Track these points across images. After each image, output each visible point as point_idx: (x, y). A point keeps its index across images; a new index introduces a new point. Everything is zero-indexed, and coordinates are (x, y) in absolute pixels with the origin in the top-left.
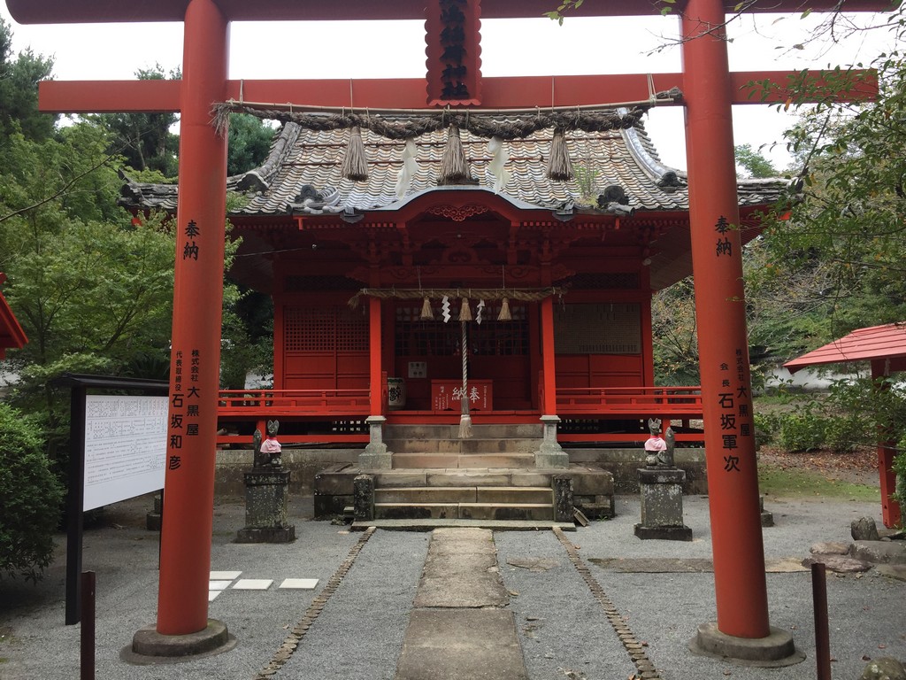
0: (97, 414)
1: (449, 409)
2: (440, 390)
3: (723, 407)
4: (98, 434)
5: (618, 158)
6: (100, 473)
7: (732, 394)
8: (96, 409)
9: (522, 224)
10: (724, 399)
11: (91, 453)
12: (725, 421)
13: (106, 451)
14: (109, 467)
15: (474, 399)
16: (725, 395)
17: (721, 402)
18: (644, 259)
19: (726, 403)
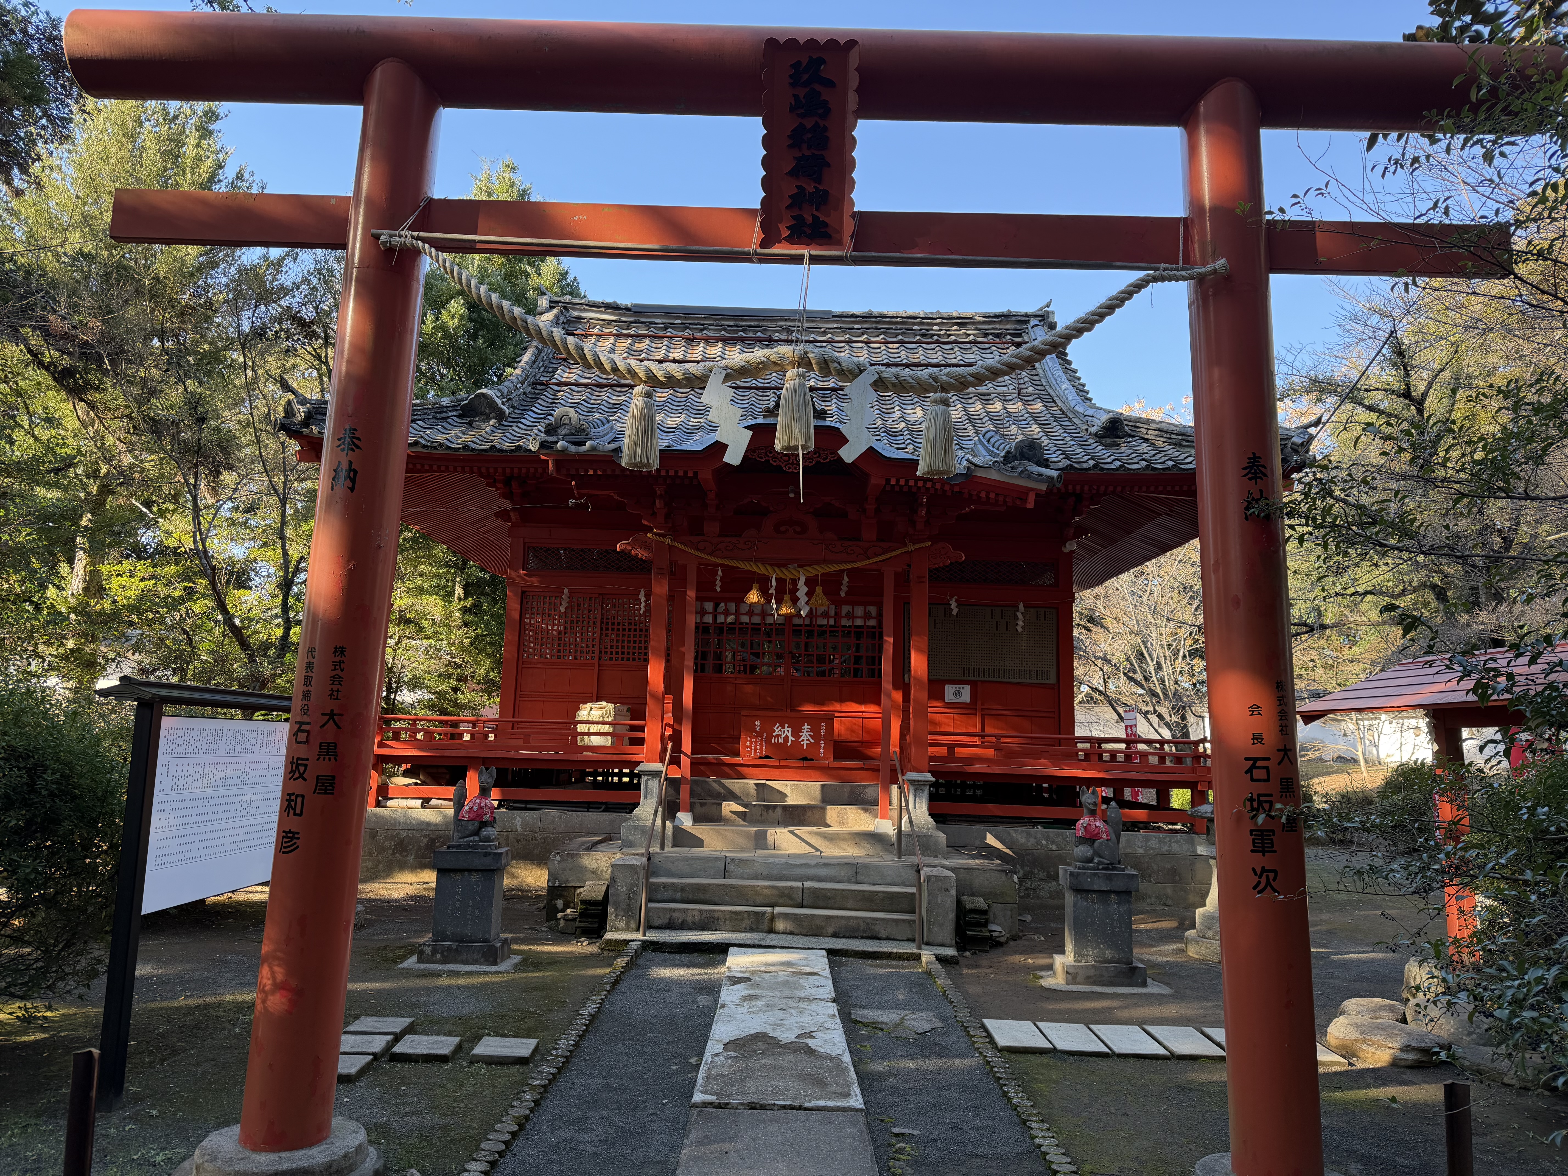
0: (180, 749)
1: (767, 757)
2: (755, 726)
3: (1253, 780)
4: (181, 783)
5: (1031, 395)
6: (181, 849)
7: (1268, 759)
8: (180, 741)
9: (888, 481)
10: (1253, 767)
11: (163, 816)
12: (1255, 805)
13: (194, 811)
14: (196, 838)
15: (805, 742)
16: (1255, 760)
17: (1249, 771)
18: (1064, 544)
19: (1257, 774)
